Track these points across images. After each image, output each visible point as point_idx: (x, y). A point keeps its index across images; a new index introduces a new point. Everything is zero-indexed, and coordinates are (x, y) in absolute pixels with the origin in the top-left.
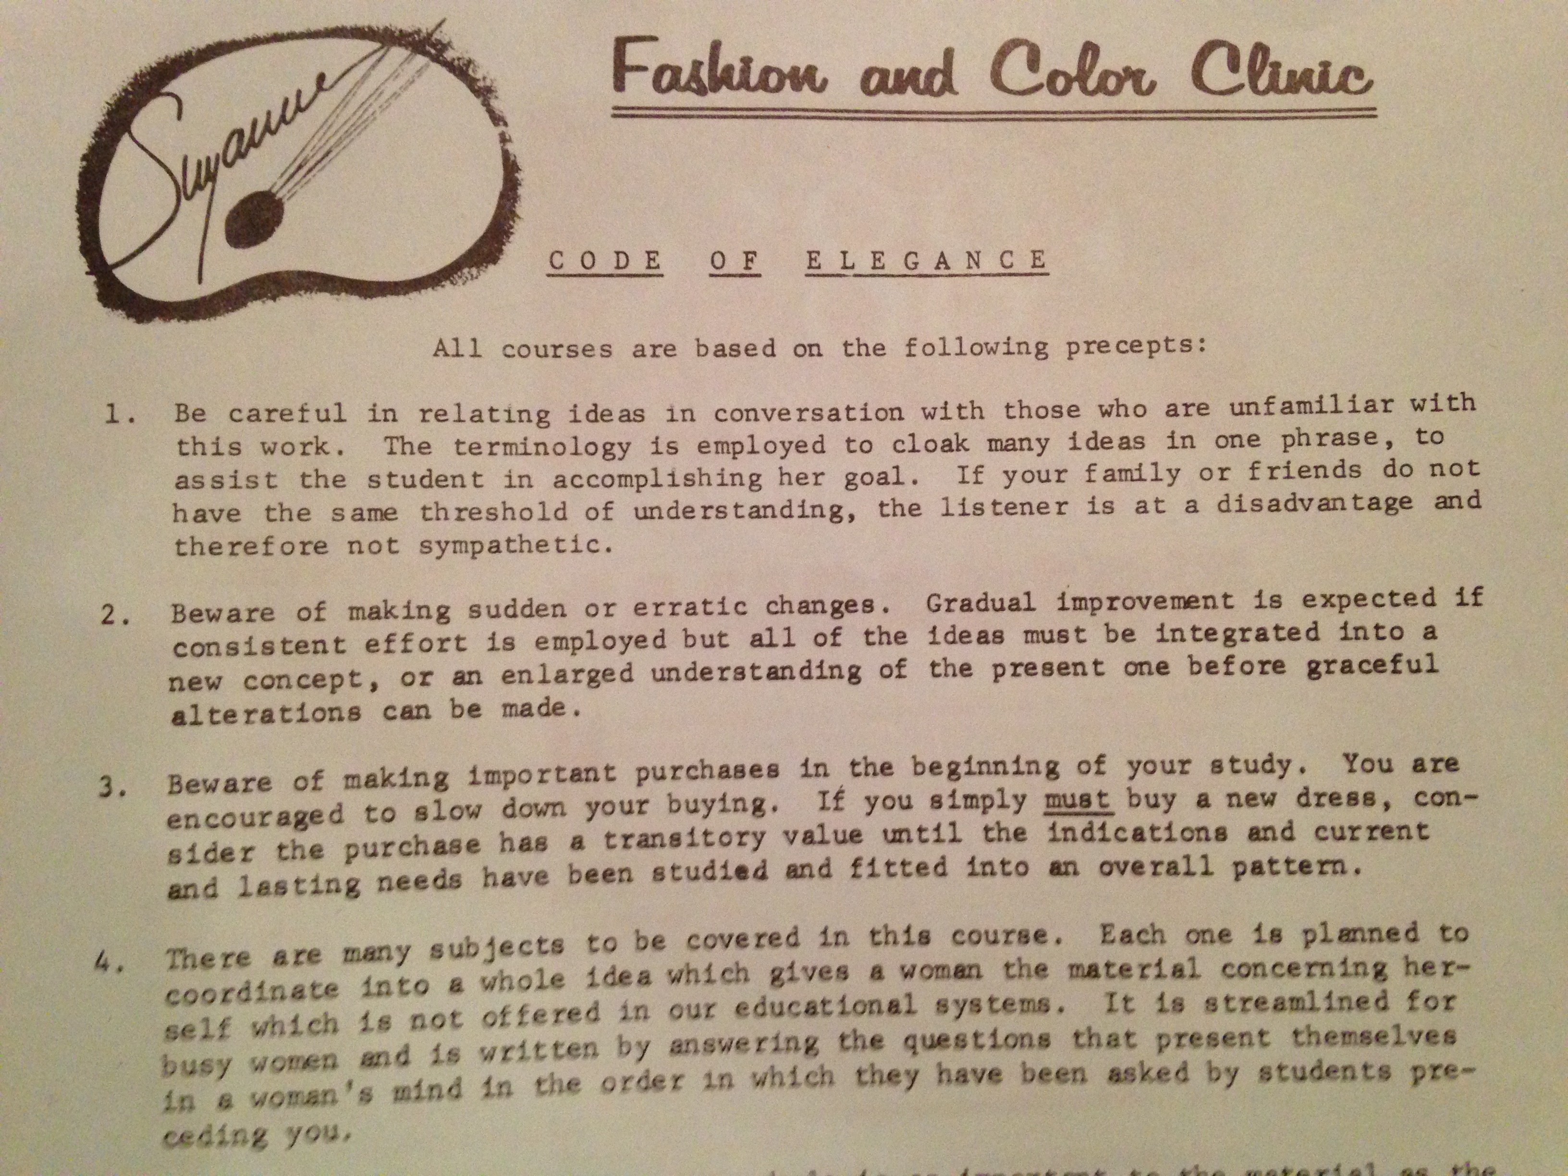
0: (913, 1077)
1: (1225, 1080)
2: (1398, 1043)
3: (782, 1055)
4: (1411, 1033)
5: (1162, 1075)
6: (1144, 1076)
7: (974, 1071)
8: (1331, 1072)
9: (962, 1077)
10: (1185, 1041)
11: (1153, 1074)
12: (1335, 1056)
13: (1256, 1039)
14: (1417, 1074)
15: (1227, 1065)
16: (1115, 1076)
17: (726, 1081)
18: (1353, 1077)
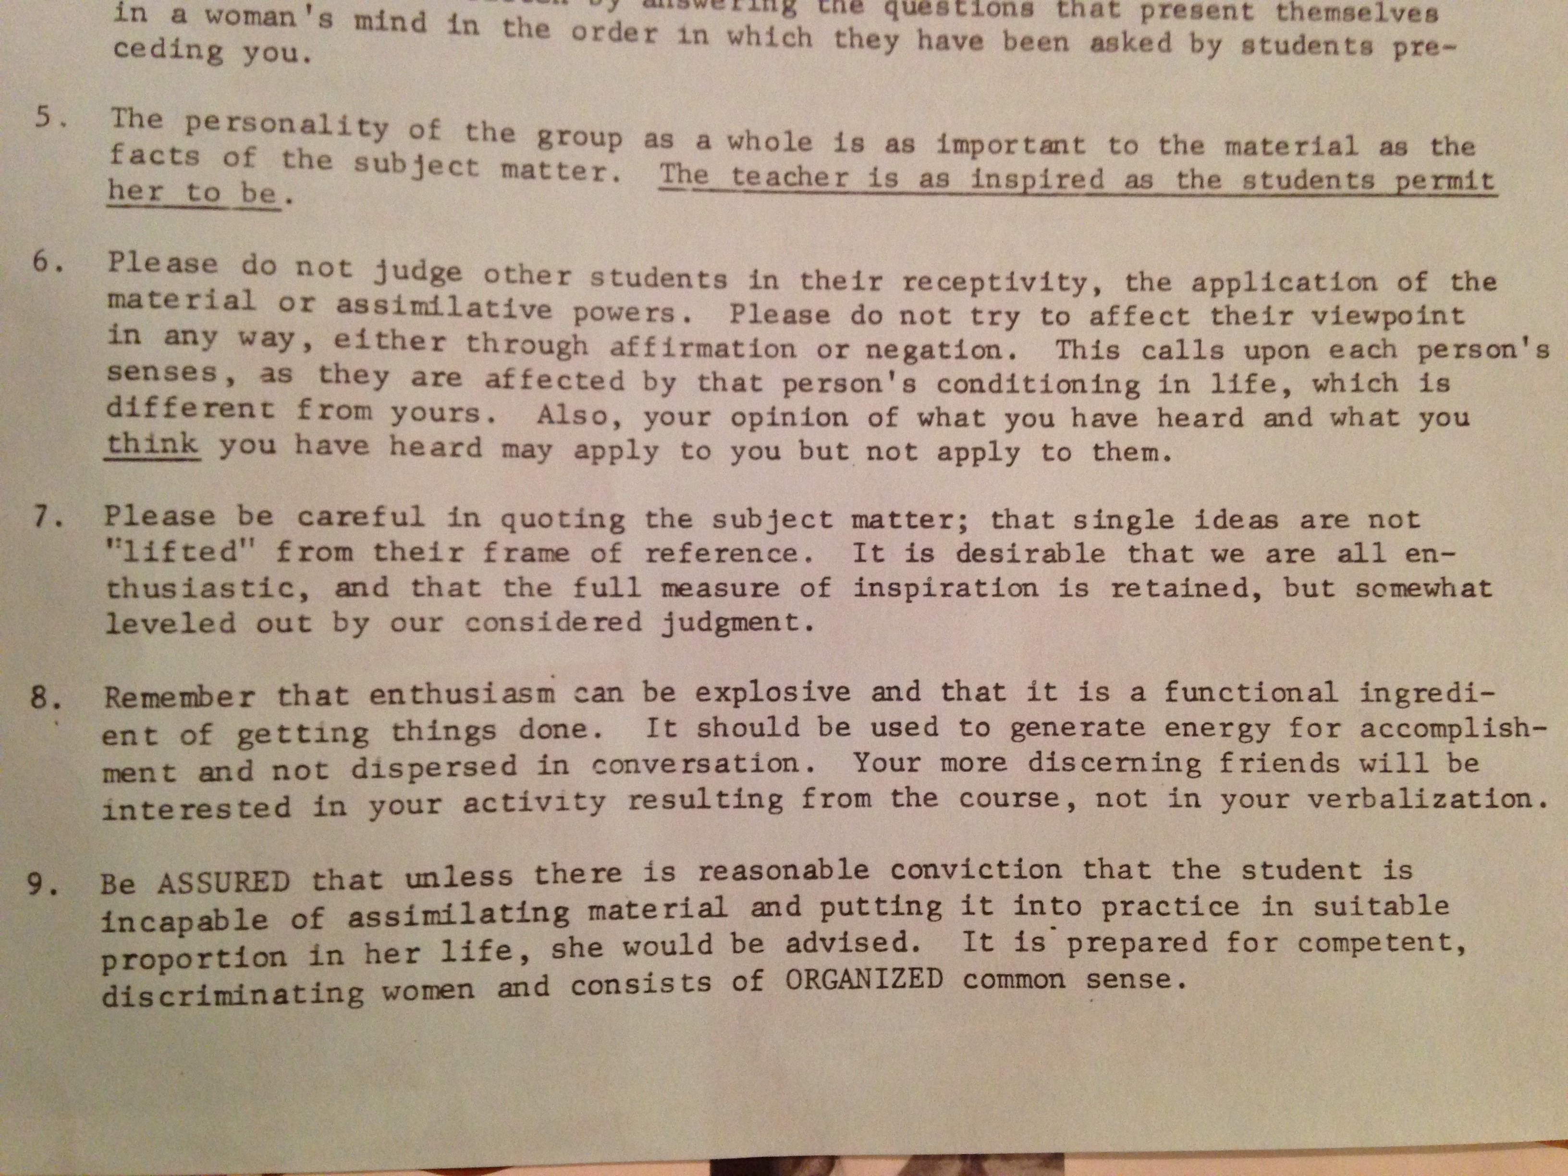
0: (893, 41)
1: (1208, 50)
2: (1381, 19)
3: (760, 15)
4: (1394, 11)
5: (1145, 44)
6: (1127, 45)
7: (956, 38)
8: (1313, 46)
9: (943, 43)
10: (1169, 11)
11: (1136, 44)
12: (1318, 30)
13: (1240, 13)
14: (1399, 50)
15: (1210, 36)
16: (1098, 45)
17: (701, 37)
18: (1336, 52)
